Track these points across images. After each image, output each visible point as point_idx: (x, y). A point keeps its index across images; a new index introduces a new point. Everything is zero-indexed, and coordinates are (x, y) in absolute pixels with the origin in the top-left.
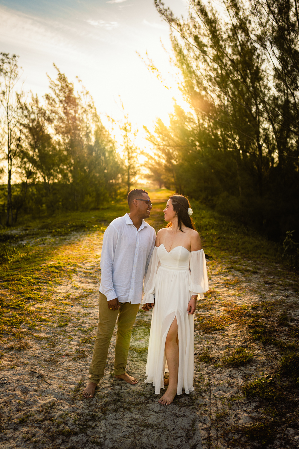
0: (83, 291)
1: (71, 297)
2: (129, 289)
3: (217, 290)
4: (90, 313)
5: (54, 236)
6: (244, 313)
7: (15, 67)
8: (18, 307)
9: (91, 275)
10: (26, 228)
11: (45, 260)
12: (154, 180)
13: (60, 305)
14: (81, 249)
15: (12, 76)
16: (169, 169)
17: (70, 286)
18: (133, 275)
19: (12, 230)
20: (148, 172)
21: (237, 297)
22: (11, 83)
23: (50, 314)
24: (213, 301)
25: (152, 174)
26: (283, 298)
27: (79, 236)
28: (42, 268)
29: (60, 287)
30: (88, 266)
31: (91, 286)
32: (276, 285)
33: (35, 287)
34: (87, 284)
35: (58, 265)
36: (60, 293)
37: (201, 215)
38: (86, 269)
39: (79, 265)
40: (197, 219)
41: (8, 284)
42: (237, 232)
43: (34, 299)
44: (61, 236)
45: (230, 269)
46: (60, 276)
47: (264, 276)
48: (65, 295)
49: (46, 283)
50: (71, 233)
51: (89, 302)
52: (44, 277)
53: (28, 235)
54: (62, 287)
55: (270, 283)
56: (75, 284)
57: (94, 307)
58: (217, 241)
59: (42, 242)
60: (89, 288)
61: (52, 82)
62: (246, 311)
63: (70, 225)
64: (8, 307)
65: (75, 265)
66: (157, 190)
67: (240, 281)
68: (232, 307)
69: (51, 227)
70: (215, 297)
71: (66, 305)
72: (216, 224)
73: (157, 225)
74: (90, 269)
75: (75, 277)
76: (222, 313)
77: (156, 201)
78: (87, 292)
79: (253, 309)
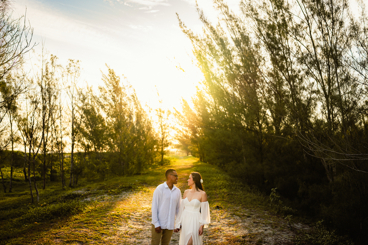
0: (136, 230)
1: (129, 233)
2: (167, 222)
3: (222, 228)
4: (142, 242)
5: (110, 195)
6: (237, 240)
7: (79, 69)
8: (97, 239)
9: (141, 220)
10: (88, 189)
11: (108, 211)
12: (182, 149)
13: (122, 238)
14: (131, 204)
15: (77, 76)
16: (194, 141)
17: (127, 227)
18: (169, 214)
19: (78, 191)
20: (177, 143)
21: (235, 232)
22: (75, 80)
23: (117, 243)
24: (219, 234)
25: (181, 144)
26: (263, 231)
27: (128, 195)
28: (108, 216)
29: (121, 227)
30: (138, 215)
31: (141, 227)
32: (260, 224)
33: (105, 227)
34: (138, 226)
35: (118, 214)
36: (121, 231)
37: (217, 178)
38: (137, 216)
39: (132, 214)
40: (214, 181)
41: (88, 226)
42: (242, 190)
43: (106, 234)
44: (115, 194)
45: (232, 215)
46: (120, 221)
47: (255, 219)
48: (125, 232)
49: (112, 225)
50: (122, 193)
51: (141, 236)
52: (110, 221)
53: (90, 194)
54: (122, 227)
55: (257, 223)
56: (130, 225)
57: (144, 239)
58: (227, 197)
59: (102, 199)
60: (139, 228)
61: (104, 76)
62: (239, 239)
63: (121, 187)
64: (91, 238)
65: (129, 214)
66: (185, 158)
67: (238, 222)
68: (230, 237)
69: (107, 188)
70: (221, 232)
71: (126, 237)
72: (227, 185)
73: (184, 186)
74: (139, 217)
75: (129, 222)
76: (224, 241)
77: (184, 167)
78: (139, 230)
79: (243, 237)
